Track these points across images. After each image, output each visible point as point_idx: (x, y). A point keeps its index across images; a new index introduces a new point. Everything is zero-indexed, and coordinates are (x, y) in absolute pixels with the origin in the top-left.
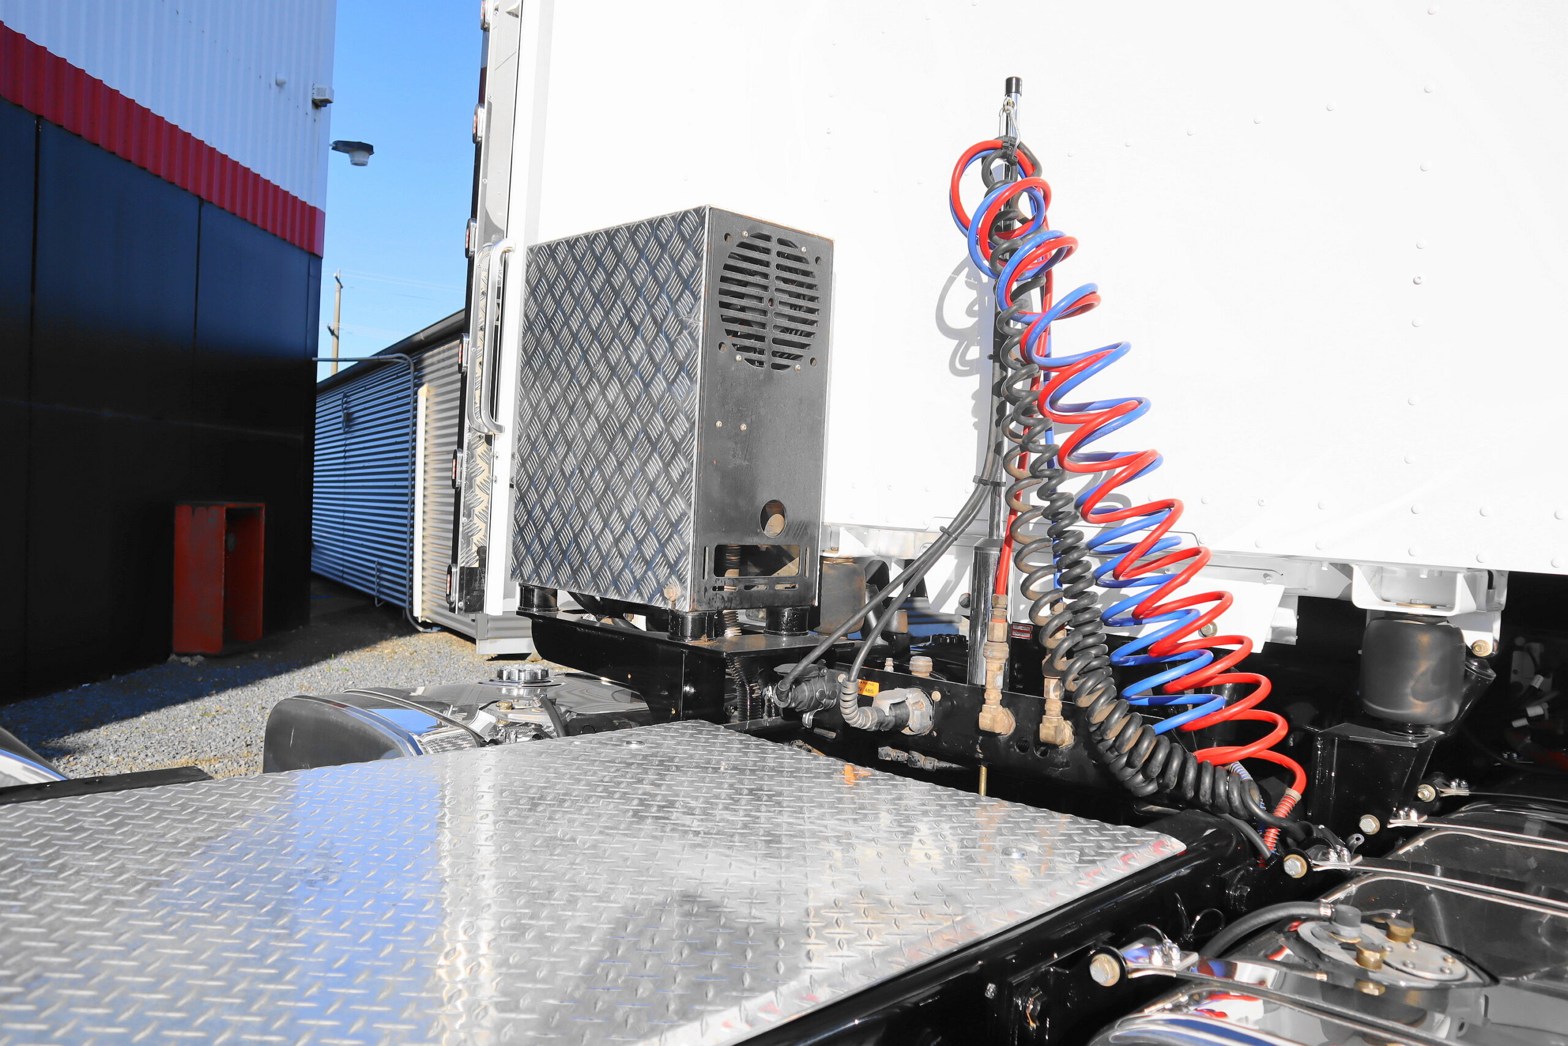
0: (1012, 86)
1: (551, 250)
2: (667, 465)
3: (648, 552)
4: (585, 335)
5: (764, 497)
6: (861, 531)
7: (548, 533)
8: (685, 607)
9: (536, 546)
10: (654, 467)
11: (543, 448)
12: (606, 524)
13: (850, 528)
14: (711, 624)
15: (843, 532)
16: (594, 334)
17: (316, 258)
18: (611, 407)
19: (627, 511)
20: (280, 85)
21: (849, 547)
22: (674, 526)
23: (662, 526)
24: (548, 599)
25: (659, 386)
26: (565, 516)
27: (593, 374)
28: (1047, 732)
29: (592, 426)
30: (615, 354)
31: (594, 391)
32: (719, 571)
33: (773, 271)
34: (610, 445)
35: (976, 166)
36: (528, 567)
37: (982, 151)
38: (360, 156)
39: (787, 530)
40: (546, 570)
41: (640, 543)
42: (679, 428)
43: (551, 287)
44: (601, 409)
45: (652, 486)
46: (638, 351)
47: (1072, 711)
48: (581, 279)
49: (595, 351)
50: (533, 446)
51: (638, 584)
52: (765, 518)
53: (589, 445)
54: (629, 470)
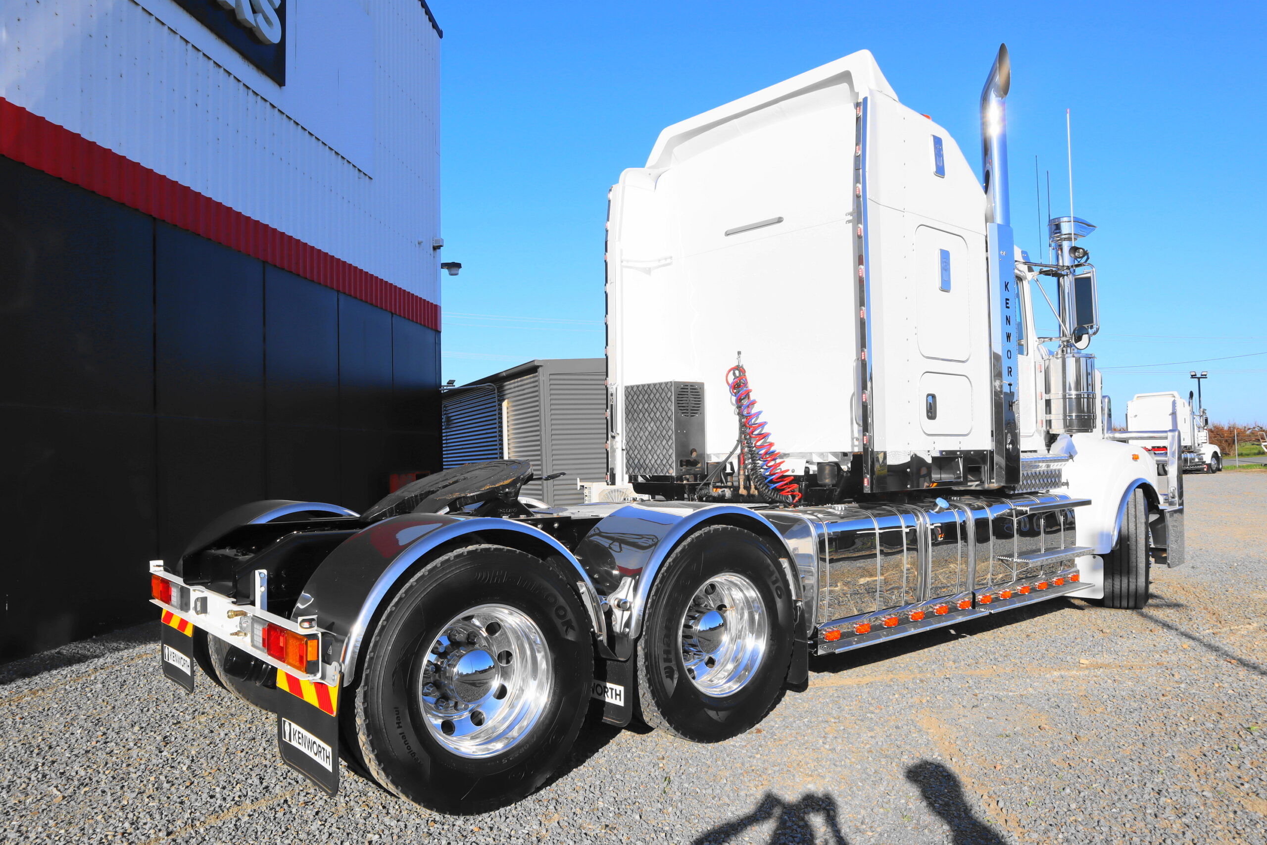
0: (739, 353)
1: (632, 387)
2: (667, 442)
3: (664, 463)
4: (644, 410)
5: (691, 448)
6: (717, 455)
7: (636, 461)
8: (674, 474)
9: (633, 465)
10: (664, 442)
11: (633, 438)
12: (653, 457)
13: (714, 455)
14: (680, 478)
15: (712, 456)
16: (646, 410)
17: (438, 332)
18: (652, 428)
19: (658, 454)
20: (419, 243)
21: (714, 460)
22: (670, 456)
23: (668, 457)
24: (636, 478)
25: (664, 423)
26: (641, 456)
27: (646, 420)
28: (751, 492)
29: (647, 433)
30: (652, 415)
31: (647, 424)
32: (681, 466)
33: (689, 393)
34: (652, 438)
35: (732, 372)
36: (631, 470)
37: (734, 369)
38: (454, 271)
39: (697, 456)
40: (637, 470)
41: (662, 461)
42: (670, 433)
43: (633, 397)
44: (649, 429)
45: (664, 447)
46: (658, 414)
47: (756, 488)
48: (641, 396)
49: (647, 414)
50: (630, 439)
51: (662, 471)
52: (691, 454)
53: (647, 438)
54: (658, 443)
